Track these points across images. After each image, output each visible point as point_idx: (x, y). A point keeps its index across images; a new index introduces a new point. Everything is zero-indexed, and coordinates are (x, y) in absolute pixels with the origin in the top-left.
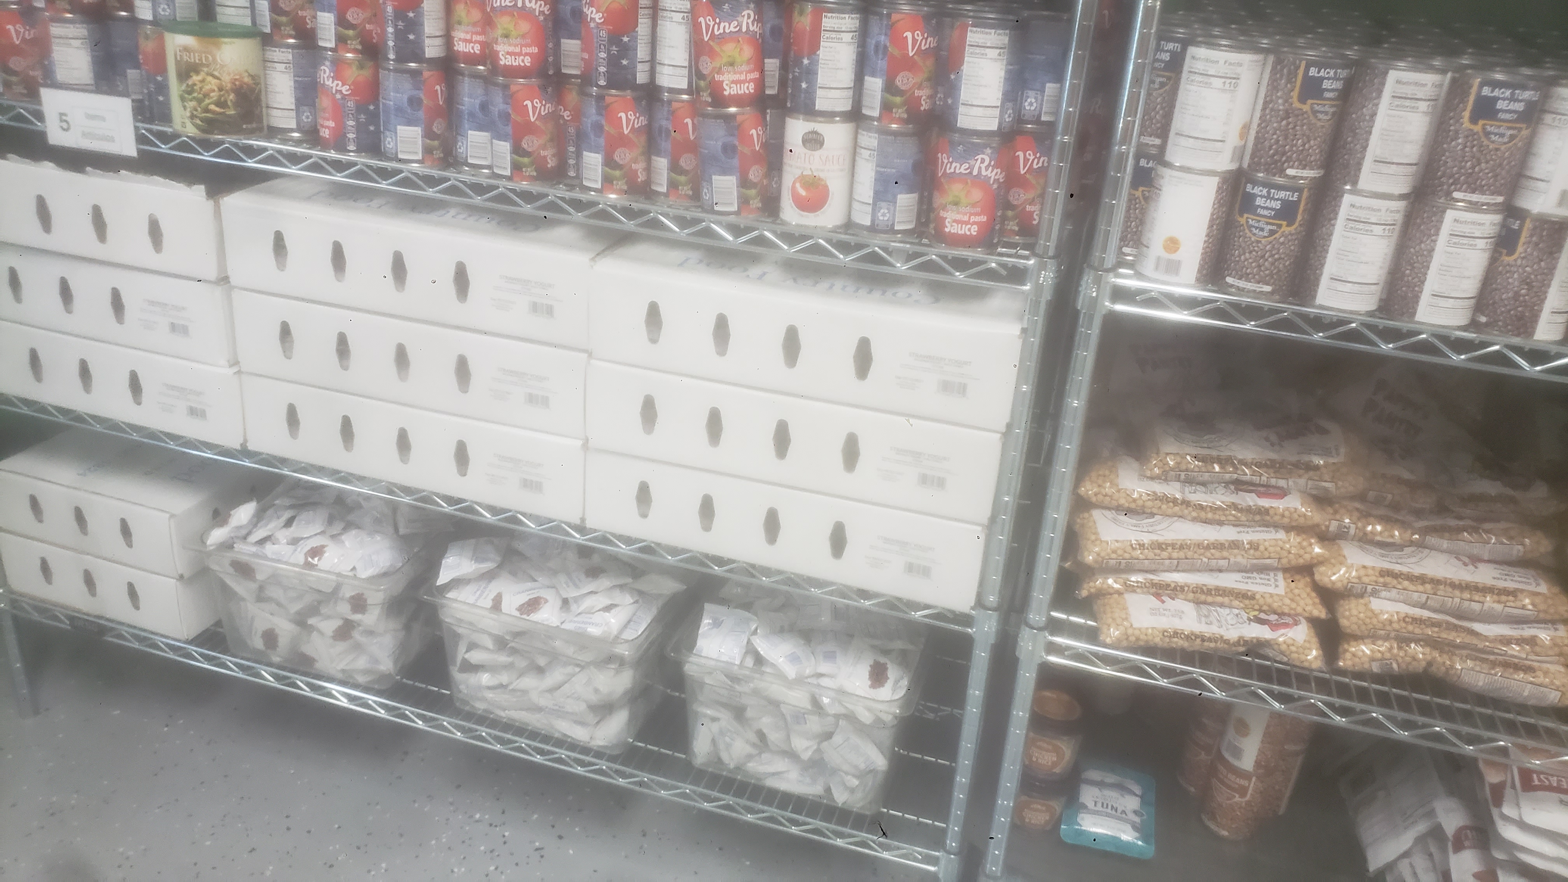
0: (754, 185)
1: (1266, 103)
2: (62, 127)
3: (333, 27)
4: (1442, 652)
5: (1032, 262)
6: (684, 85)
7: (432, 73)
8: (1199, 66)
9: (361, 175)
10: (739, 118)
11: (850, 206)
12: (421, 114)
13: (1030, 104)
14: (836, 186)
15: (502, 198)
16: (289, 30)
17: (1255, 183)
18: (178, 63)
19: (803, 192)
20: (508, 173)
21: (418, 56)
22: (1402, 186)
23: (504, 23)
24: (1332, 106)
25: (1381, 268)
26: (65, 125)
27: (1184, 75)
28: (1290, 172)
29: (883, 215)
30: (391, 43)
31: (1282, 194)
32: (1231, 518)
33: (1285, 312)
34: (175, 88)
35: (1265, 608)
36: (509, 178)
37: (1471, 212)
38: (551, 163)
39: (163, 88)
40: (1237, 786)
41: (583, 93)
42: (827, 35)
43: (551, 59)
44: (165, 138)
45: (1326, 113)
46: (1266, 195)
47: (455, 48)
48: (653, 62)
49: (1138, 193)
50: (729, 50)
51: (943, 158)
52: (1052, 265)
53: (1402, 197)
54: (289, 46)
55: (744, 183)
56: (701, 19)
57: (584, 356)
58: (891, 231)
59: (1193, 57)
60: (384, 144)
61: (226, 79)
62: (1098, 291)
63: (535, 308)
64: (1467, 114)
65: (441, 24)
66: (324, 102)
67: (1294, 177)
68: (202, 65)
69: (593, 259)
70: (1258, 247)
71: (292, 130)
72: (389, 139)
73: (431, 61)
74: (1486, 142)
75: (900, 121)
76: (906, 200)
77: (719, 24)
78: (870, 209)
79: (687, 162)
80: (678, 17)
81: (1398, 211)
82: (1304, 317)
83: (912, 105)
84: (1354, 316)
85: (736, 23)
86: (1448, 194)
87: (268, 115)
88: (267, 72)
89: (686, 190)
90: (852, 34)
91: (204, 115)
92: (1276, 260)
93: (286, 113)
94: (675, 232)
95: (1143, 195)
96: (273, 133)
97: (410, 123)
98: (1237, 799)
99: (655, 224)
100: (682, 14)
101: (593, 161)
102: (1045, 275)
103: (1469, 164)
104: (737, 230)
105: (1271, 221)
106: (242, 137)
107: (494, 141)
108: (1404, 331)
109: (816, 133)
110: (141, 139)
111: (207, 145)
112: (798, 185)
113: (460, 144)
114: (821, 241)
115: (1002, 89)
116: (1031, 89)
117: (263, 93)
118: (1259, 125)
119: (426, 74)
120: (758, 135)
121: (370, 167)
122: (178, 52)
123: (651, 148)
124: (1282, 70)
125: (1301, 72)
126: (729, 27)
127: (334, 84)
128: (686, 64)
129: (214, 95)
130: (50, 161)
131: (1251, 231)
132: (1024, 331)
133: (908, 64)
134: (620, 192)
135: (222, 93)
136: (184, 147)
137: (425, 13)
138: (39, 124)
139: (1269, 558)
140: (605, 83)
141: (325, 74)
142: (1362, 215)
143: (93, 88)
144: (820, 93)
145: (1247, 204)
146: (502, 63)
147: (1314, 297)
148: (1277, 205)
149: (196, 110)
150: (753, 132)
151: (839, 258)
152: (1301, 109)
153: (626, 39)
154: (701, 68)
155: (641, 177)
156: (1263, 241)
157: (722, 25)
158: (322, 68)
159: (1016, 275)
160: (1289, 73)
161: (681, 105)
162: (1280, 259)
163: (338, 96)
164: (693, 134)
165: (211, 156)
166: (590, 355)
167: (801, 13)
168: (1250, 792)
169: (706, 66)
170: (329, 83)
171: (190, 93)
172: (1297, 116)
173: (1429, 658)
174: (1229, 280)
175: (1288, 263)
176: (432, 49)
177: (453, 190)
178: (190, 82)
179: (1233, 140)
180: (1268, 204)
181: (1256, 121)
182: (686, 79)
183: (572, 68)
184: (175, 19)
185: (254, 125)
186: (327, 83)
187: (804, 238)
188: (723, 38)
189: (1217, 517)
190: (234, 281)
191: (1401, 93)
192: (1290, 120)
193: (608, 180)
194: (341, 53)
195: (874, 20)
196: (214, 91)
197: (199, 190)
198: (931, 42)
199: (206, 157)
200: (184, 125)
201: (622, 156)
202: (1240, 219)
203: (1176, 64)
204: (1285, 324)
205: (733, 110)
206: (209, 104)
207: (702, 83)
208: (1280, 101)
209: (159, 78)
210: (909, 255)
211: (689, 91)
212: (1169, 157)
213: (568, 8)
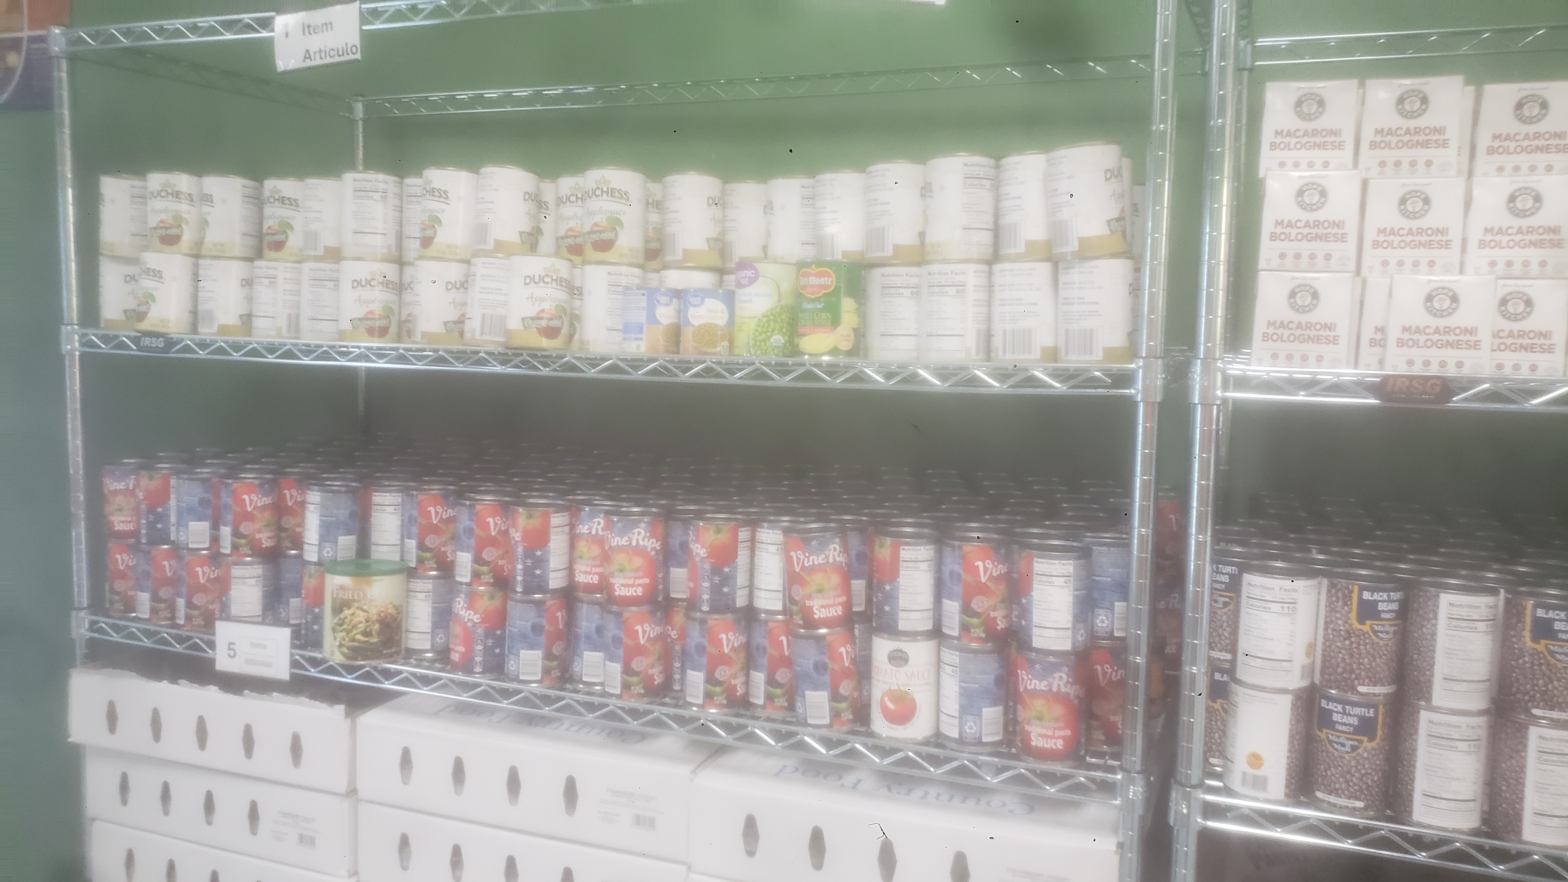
0: (844, 699)
1: (1326, 623)
2: (229, 655)
3: (470, 564)
5: (1119, 777)
6: (779, 607)
7: (554, 601)
8: (1256, 592)
9: (484, 695)
10: (829, 639)
11: (938, 718)
12: (543, 639)
13: (1102, 621)
14: (923, 699)
15: (611, 716)
16: (432, 564)
17: (1330, 699)
18: (334, 600)
19: (891, 706)
20: (618, 691)
21: (542, 589)
22: (1478, 701)
23: (620, 559)
24: (1391, 625)
25: (1475, 783)
26: (232, 653)
27: (1244, 600)
28: (1362, 689)
29: (971, 728)
30: (519, 578)
31: (1358, 711)
33: (1383, 830)
34: (329, 620)
36: (619, 697)
37: (1553, 729)
38: (658, 680)
39: (318, 619)
41: (689, 617)
42: (905, 564)
43: (660, 587)
44: (315, 663)
45: (1387, 633)
46: (1341, 711)
47: (576, 579)
48: (751, 587)
49: (1217, 706)
50: (818, 579)
51: (1022, 674)
52: (1139, 779)
53: (1481, 713)
54: (430, 577)
55: (835, 697)
56: (793, 554)
57: (684, 868)
58: (980, 743)
59: (1249, 584)
60: (508, 667)
61: (374, 612)
62: (1188, 807)
63: (638, 820)
64: (1527, 634)
65: (566, 558)
66: (457, 630)
67: (1367, 694)
68: (354, 600)
69: (694, 772)
70: (1342, 762)
71: (426, 651)
72: (512, 662)
73: (554, 591)
74: (1553, 661)
75: (979, 639)
76: (992, 714)
77: (808, 558)
78: (956, 722)
79: (782, 675)
80: (773, 548)
81: (1480, 727)
82: (1403, 835)
83: (989, 626)
84: (1457, 836)
85: (824, 556)
86: (1527, 711)
87: (407, 638)
88: (409, 600)
89: (782, 702)
90: (928, 563)
91: (351, 644)
92: (1363, 775)
93: (423, 636)
94: (770, 745)
95: (1223, 708)
96: (409, 654)
97: (532, 647)
99: (751, 738)
100: (777, 546)
101: (696, 679)
102: (1134, 790)
103: (1541, 681)
104: (829, 743)
105: (1349, 736)
106: (381, 661)
107: (608, 663)
108: (1513, 852)
109: (901, 651)
110: (295, 664)
111: (350, 670)
112: (886, 699)
113: (576, 663)
114: (911, 754)
115: (1071, 612)
116: (1099, 608)
117: (404, 621)
118: (1324, 644)
119: (549, 603)
120: (847, 651)
121: (493, 688)
122: (335, 591)
123: (749, 664)
124: (1336, 594)
125: (1355, 596)
126: (817, 560)
127: (467, 614)
128: (781, 589)
129: (361, 627)
130: (215, 685)
131: (1333, 747)
132: (1120, 845)
133: (982, 590)
134: (721, 706)
135: (368, 624)
136: (331, 670)
137: (551, 551)
138: (210, 652)
140: (708, 609)
141: (460, 605)
142: (1443, 731)
143: (260, 619)
144: (902, 615)
145: (1325, 720)
146: (617, 593)
147: (1410, 813)
148: (1355, 721)
149: (344, 640)
150: (843, 650)
151: (930, 771)
152: (1362, 630)
153: (726, 570)
154: (793, 595)
155: (740, 691)
156: (1346, 756)
157: (811, 558)
158: (458, 599)
159: (1107, 788)
160: (1344, 596)
161: (774, 625)
162: (1367, 774)
163: (470, 624)
164: (788, 649)
165: (353, 679)
166: (689, 868)
167: (882, 546)
169: (798, 593)
170: (462, 613)
171: (341, 625)
172: (1358, 636)
174: (1319, 794)
175: (1376, 778)
176: (556, 581)
177: (566, 708)
178: (342, 616)
179: (1301, 659)
180: (1345, 719)
181: (1320, 639)
182: (781, 602)
183: (679, 592)
184: (336, 560)
185: (393, 650)
186: (461, 613)
187: (894, 751)
188: (812, 569)
190: (362, 794)
191: (1458, 615)
192: (1353, 640)
193: (709, 697)
194: (474, 586)
195: (947, 551)
196: (361, 622)
197: (339, 710)
198: (1002, 569)
199: (349, 680)
200: (332, 653)
201: (722, 673)
202: (1319, 733)
203: (1234, 586)
204: (1385, 843)
205: (823, 631)
206: (356, 634)
207: (795, 608)
208: (1340, 622)
209: (317, 610)
210: (998, 769)
211: (784, 612)
212: (1240, 675)
213: (678, 541)
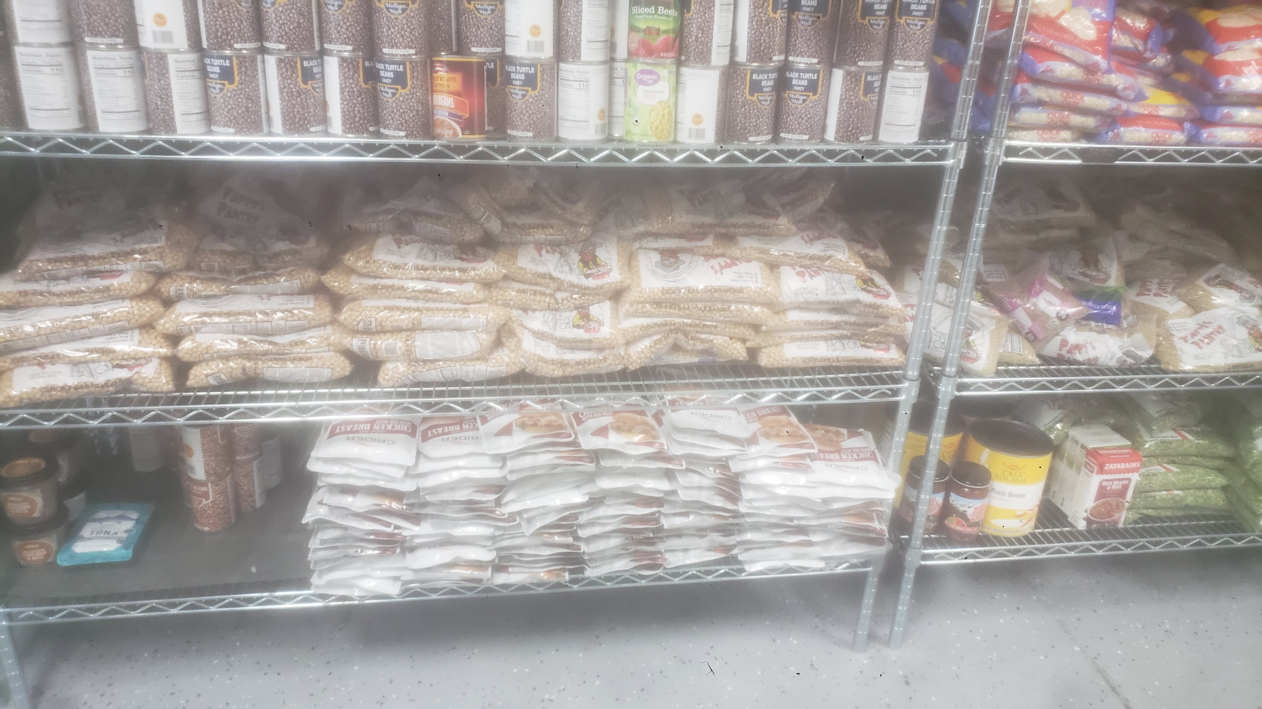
4: (249, 360)
32: (87, 298)
35: (126, 357)
40: (200, 493)
98: (205, 502)
139: (120, 321)
142: (30, 60)
168: (211, 495)
173: (240, 365)
189: (75, 300)
